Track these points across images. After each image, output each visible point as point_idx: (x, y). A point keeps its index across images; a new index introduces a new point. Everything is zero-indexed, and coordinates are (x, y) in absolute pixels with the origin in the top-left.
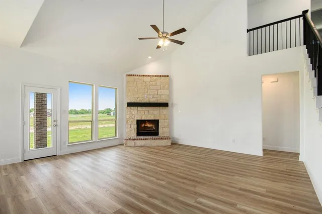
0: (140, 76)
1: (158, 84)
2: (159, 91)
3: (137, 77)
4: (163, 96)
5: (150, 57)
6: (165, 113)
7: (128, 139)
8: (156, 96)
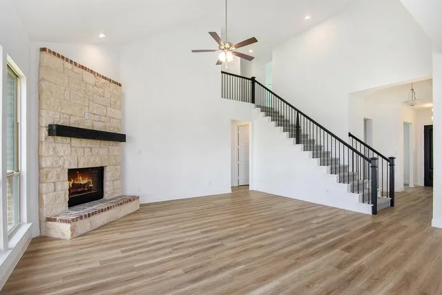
0: (76, 64)
1: (107, 95)
2: (109, 109)
3: (68, 65)
4: (115, 120)
5: (102, 36)
6: (116, 153)
7: (77, 219)
8: (103, 119)
